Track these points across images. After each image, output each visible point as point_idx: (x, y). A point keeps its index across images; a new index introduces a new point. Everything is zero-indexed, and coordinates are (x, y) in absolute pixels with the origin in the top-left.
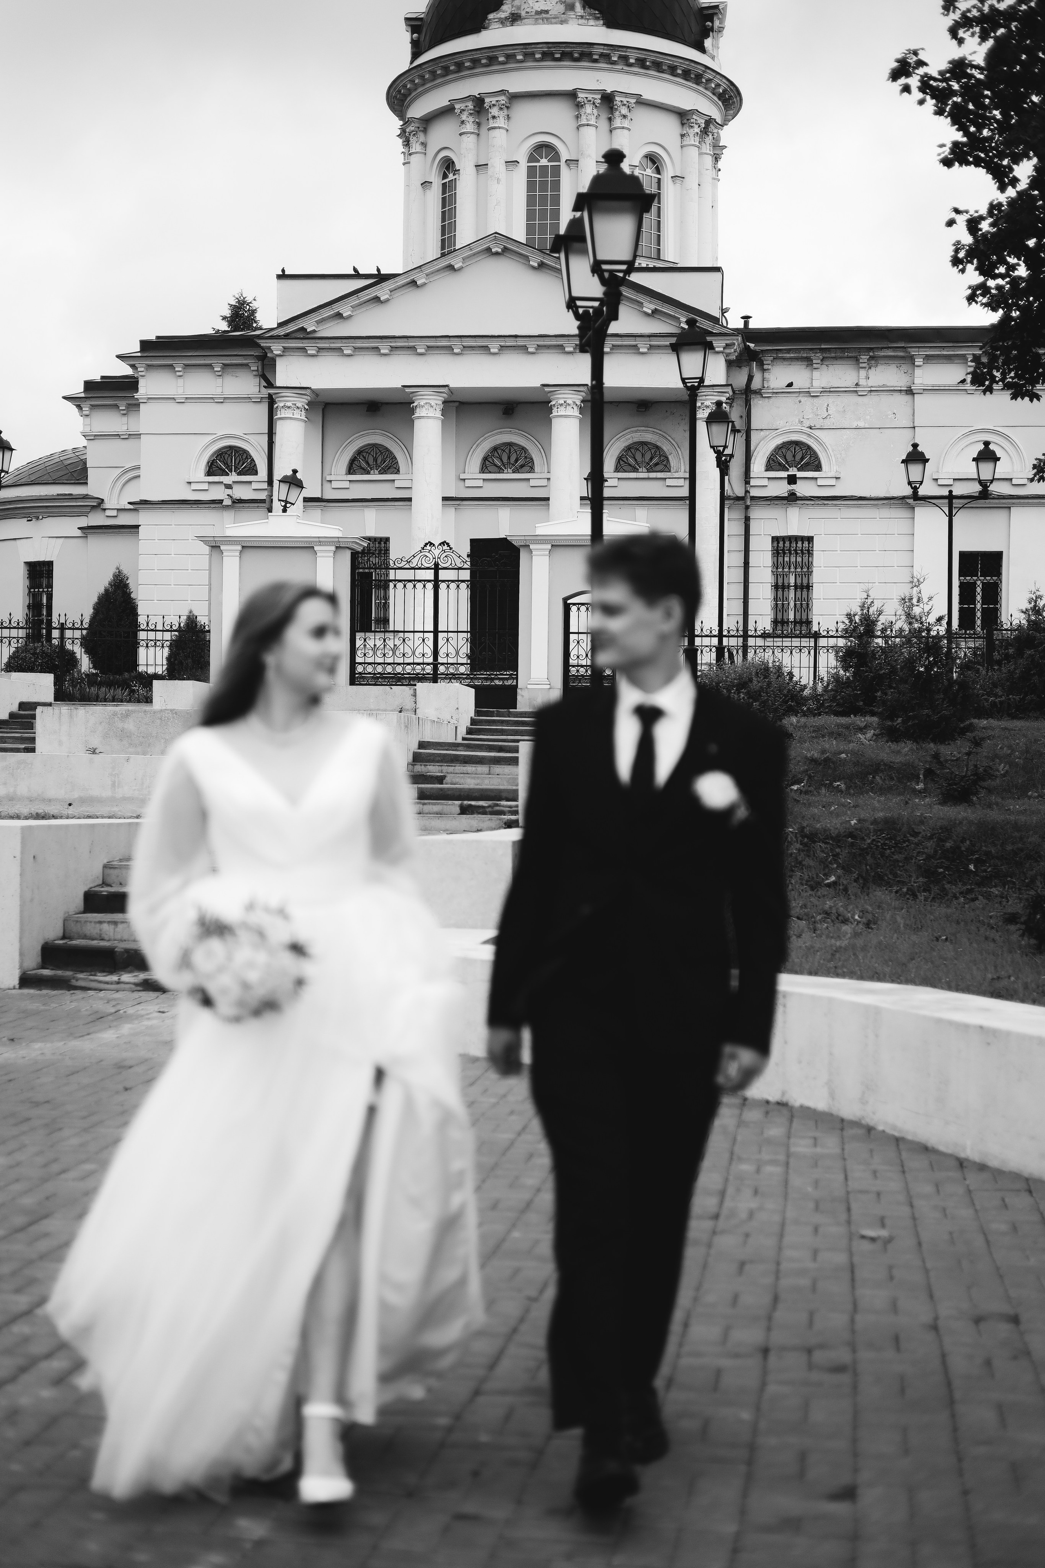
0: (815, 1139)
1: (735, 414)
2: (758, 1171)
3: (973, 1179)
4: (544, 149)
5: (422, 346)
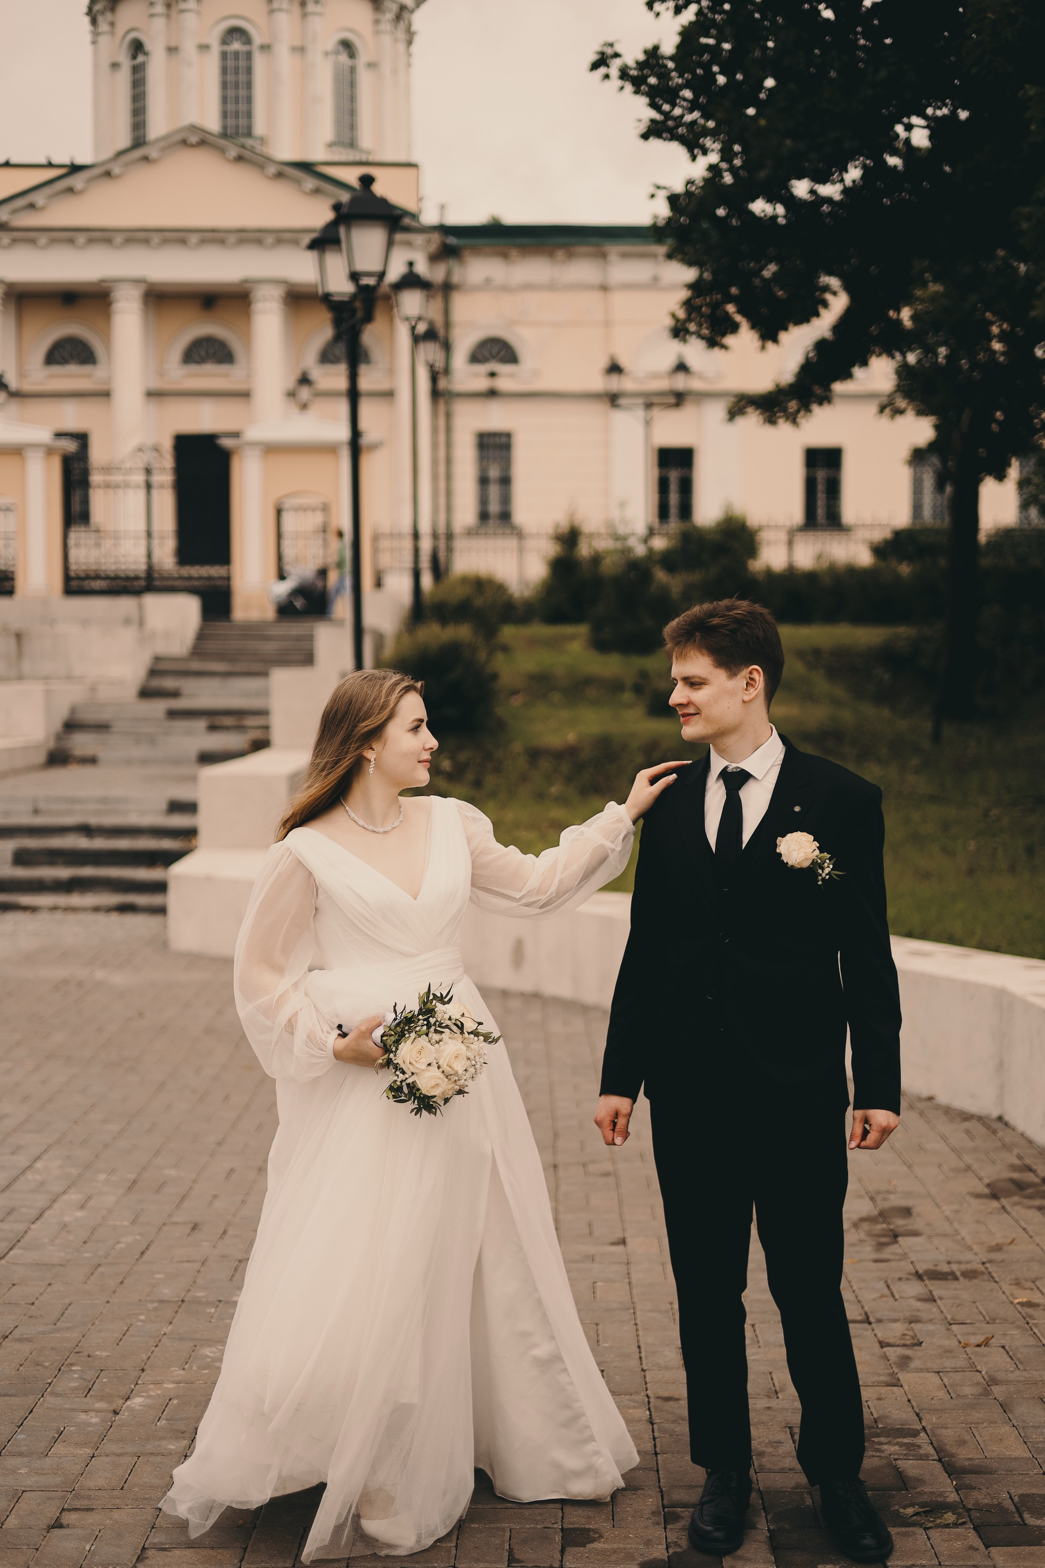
0: (565, 1021)
4: (235, 33)
5: (119, 239)
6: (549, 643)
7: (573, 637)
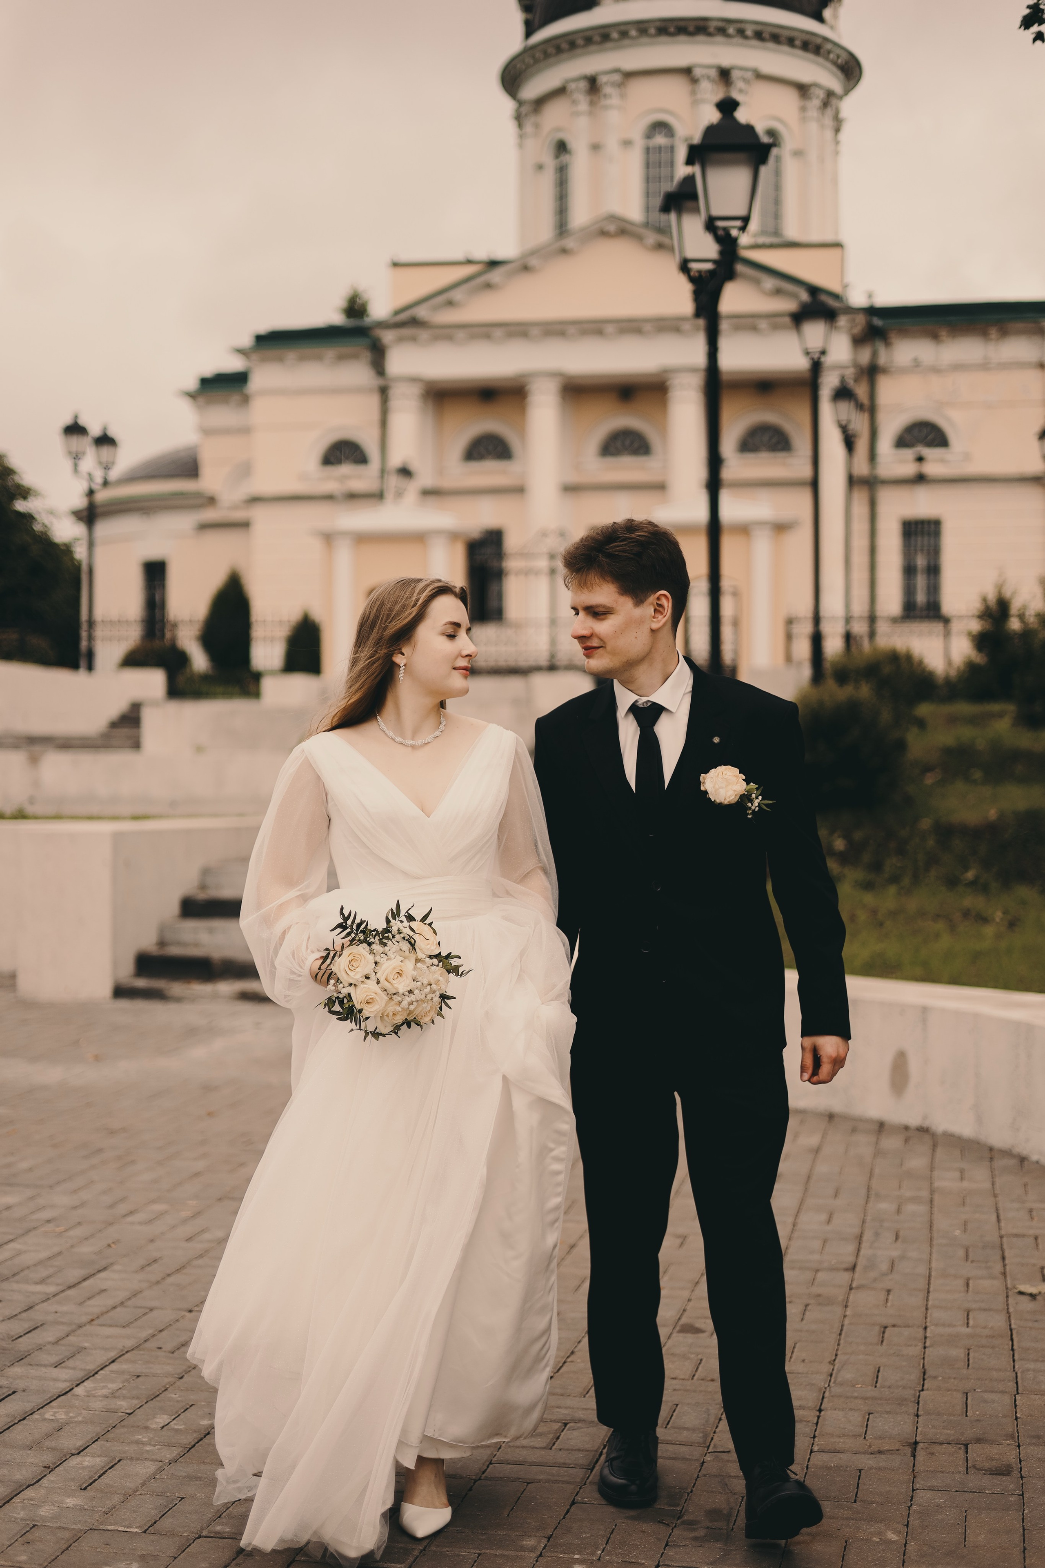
0: (962, 1171)
1: (861, 391)
2: (899, 1211)
4: (659, 127)
5: (535, 331)
6: (973, 721)
7: (1000, 715)
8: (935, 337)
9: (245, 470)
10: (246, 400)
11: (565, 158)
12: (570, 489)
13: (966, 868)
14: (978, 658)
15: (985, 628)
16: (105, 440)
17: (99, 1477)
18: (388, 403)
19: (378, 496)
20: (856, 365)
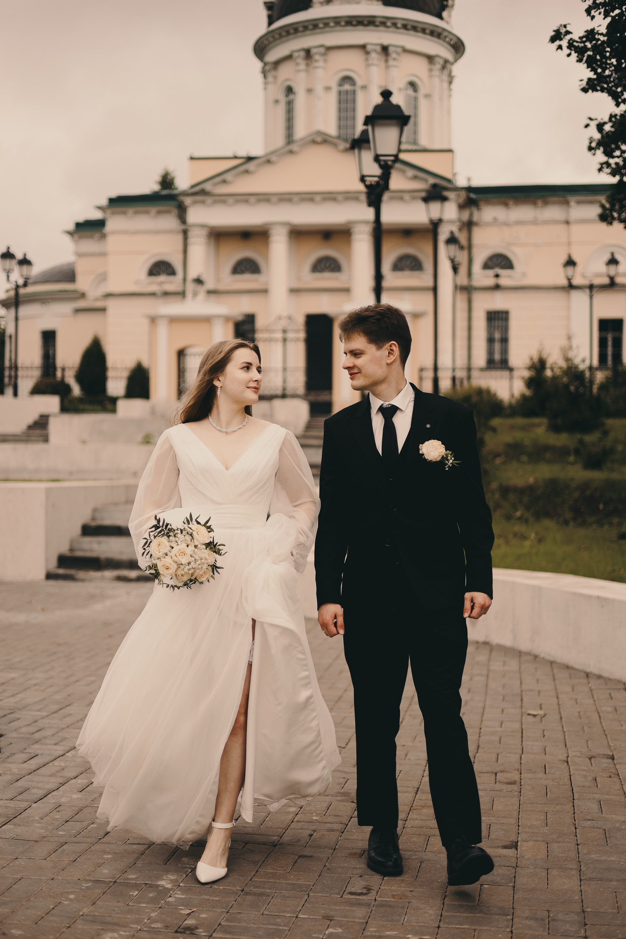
0: (504, 662)
1: (462, 238)
2: (471, 679)
3: (594, 683)
4: (347, 79)
5: (274, 199)
6: (524, 428)
7: (539, 425)
8: (506, 205)
9: (103, 277)
10: (104, 236)
11: (291, 97)
12: (294, 291)
13: (516, 510)
14: (528, 393)
15: (532, 375)
16: (25, 262)
17: (87, 787)
18: (188, 240)
19: (182, 294)
20: (460, 220)
